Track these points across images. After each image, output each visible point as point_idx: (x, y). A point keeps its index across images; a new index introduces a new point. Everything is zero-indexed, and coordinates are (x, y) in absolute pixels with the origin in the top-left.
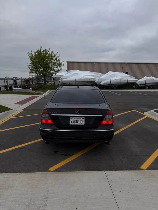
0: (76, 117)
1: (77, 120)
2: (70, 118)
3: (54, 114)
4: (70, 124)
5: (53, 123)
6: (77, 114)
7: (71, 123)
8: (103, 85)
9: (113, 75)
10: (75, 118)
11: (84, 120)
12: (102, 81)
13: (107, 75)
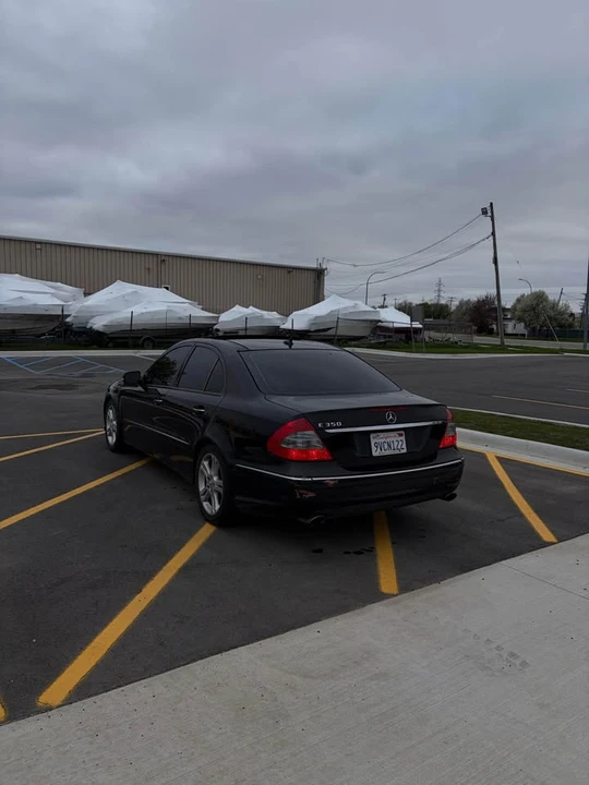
0: (386, 434)
1: (388, 442)
2: (372, 436)
3: (331, 428)
4: (374, 454)
5: (330, 458)
6: (391, 422)
7: (376, 453)
8: (99, 333)
9: (129, 294)
10: (382, 435)
11: (403, 438)
12: (94, 317)
13: (110, 296)
